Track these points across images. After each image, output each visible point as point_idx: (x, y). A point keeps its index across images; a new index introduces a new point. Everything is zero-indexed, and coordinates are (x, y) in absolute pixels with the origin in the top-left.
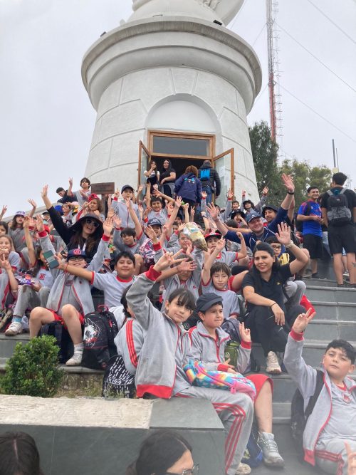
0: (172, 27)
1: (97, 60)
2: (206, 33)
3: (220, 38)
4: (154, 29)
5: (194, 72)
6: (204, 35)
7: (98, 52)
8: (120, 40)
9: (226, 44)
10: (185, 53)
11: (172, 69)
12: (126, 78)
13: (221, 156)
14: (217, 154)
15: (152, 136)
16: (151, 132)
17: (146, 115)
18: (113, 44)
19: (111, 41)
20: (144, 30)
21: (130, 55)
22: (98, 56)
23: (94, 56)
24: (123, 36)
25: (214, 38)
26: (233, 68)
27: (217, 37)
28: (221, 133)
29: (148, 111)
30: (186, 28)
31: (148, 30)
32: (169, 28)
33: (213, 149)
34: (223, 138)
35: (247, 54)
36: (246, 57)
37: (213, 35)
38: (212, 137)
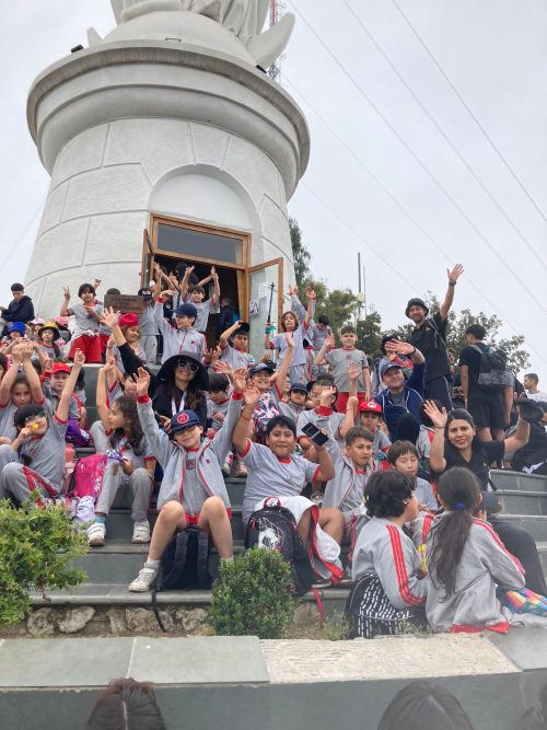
0: (198, 63)
1: (64, 87)
2: (245, 82)
3: (264, 93)
4: (168, 59)
5: (224, 135)
6: (242, 83)
7: (66, 74)
8: (110, 65)
9: (272, 102)
10: (213, 104)
11: (193, 125)
12: (116, 126)
13: (260, 268)
14: (254, 263)
15: (156, 223)
16: (155, 217)
17: (151, 190)
18: (96, 68)
19: (93, 63)
20: (151, 57)
21: (126, 91)
22: (65, 81)
23: (59, 79)
24: (114, 59)
25: (256, 91)
26: (279, 140)
27: (260, 89)
28: (261, 232)
29: (154, 184)
30: (217, 69)
31: (159, 58)
32: (192, 63)
33: (248, 255)
34: (265, 241)
35: (297, 121)
36: (295, 126)
37: (256, 86)
38: (246, 236)
